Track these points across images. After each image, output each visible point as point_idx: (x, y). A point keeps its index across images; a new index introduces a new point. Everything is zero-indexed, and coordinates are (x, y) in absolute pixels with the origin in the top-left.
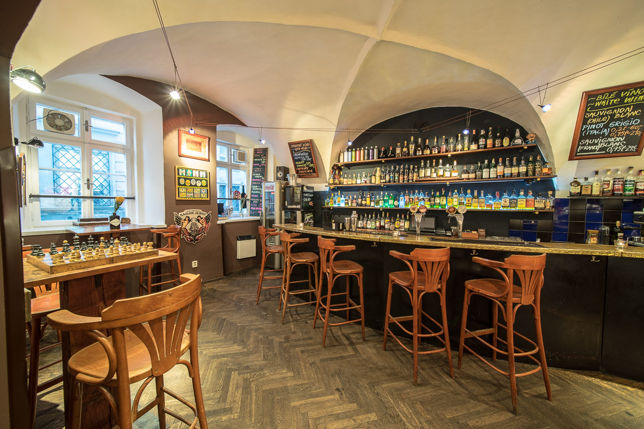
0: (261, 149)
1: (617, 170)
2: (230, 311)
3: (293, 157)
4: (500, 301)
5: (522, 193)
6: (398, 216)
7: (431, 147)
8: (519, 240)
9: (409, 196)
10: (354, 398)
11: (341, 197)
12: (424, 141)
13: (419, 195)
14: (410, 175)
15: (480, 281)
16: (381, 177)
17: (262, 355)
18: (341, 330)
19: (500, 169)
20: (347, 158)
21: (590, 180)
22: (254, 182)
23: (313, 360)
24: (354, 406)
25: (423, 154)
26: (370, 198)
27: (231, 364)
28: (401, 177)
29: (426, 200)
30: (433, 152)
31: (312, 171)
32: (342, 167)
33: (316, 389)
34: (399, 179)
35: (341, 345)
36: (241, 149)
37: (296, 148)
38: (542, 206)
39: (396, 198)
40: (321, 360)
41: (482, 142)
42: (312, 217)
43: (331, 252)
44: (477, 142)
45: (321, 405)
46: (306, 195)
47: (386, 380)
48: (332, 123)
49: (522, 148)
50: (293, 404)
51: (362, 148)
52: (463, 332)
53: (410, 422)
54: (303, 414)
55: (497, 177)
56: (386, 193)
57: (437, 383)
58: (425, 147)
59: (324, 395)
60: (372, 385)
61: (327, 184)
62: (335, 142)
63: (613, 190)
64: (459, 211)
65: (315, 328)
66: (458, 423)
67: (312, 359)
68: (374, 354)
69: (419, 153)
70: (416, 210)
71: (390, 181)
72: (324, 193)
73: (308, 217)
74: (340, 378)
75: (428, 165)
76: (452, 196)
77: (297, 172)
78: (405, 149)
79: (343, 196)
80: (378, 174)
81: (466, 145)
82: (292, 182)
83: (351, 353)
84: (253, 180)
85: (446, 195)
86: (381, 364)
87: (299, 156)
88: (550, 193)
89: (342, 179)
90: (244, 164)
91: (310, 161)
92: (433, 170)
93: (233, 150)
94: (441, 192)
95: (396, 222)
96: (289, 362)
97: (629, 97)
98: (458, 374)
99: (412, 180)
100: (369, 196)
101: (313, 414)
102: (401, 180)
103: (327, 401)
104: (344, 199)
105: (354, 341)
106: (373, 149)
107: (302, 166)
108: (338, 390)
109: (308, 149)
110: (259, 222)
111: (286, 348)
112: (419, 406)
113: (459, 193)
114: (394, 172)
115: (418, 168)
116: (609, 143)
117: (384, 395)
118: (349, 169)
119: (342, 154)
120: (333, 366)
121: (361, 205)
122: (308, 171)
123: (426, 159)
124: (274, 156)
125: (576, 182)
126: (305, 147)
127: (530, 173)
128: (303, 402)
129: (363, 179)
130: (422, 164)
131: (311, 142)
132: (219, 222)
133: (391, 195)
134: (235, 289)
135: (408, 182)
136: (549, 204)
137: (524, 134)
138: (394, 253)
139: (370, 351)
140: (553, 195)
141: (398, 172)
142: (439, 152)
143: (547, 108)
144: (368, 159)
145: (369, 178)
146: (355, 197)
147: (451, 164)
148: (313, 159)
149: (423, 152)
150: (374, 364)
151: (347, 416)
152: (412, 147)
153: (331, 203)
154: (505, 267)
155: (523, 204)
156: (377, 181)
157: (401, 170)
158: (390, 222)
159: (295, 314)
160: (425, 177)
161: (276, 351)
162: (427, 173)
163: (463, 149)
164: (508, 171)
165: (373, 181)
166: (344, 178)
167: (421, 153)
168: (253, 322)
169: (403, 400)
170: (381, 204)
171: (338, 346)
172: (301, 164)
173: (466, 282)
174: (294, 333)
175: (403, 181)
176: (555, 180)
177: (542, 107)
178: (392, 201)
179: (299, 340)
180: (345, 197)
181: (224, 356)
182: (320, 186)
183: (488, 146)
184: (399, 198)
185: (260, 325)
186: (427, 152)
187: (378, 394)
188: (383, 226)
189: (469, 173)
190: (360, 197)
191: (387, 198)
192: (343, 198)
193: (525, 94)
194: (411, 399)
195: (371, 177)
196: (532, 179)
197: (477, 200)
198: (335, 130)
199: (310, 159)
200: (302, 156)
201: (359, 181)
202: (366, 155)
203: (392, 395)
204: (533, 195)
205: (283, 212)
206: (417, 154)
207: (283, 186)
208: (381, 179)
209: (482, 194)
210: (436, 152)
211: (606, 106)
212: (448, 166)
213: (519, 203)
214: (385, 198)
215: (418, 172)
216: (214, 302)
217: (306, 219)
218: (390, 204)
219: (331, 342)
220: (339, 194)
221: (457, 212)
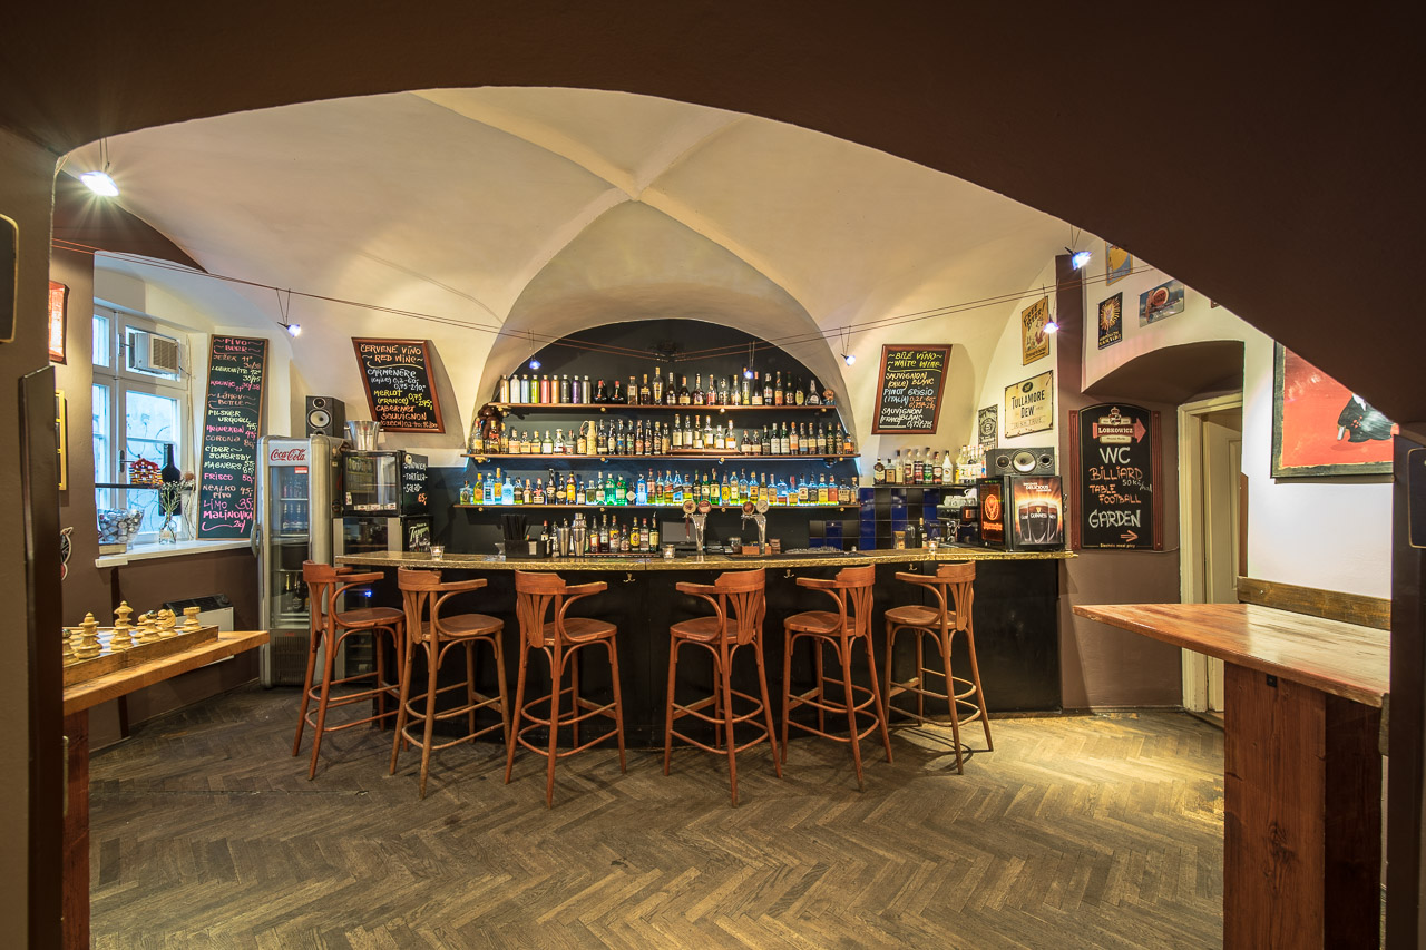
0: (241, 339)
1: (916, 451)
2: (224, 818)
3: (367, 378)
4: (832, 637)
5: (822, 479)
6: (635, 521)
7: (690, 391)
8: (832, 550)
9: (655, 481)
10: (649, 862)
11: (504, 483)
12: (678, 379)
13: (673, 479)
14: (656, 441)
15: (800, 616)
16: (597, 440)
17: (407, 872)
18: (570, 770)
19: (793, 439)
20: (517, 393)
21: (893, 462)
22: (215, 434)
23: (539, 839)
24: (657, 872)
25: (677, 403)
26: (575, 484)
27: (327, 922)
28: (639, 445)
29: (687, 490)
30: (696, 402)
31: (424, 417)
32: (505, 414)
33: (573, 879)
34: (635, 446)
35: (583, 793)
36: (160, 329)
37: (380, 353)
38: (846, 499)
39: (630, 486)
40: (555, 832)
41: (768, 392)
42: (426, 532)
43: (559, 600)
44: (761, 393)
45: (598, 897)
46: (411, 477)
47: (690, 817)
48: (492, 313)
49: (820, 409)
50: (540, 921)
51: (555, 377)
52: (786, 701)
53: (748, 856)
54: (572, 925)
55: (790, 454)
56: (610, 476)
57: (763, 792)
58: (680, 391)
59: (591, 881)
60: (671, 832)
61: (464, 452)
62: (493, 356)
63: (915, 477)
64: (758, 509)
65: (509, 782)
66: (806, 829)
67: (537, 836)
68: (653, 787)
69: (671, 401)
70: (694, 509)
71: (616, 451)
72: (455, 471)
73: (418, 532)
74: (609, 845)
75: (687, 425)
76: (729, 482)
77: (378, 416)
78: (645, 391)
79: (508, 480)
80: (591, 434)
81: (746, 396)
82: (364, 443)
83: (610, 801)
84: (211, 429)
85: (719, 481)
86: (670, 797)
87: (385, 376)
88: (854, 479)
89: (505, 441)
90: (170, 377)
91: (420, 392)
92: (697, 433)
93: (128, 331)
94: (710, 476)
95: (632, 536)
96: (487, 861)
97: (924, 361)
98: (785, 770)
99: (660, 450)
100: (571, 481)
101: (587, 918)
102: (639, 449)
103: (605, 887)
104: (512, 488)
105: (605, 779)
106: (580, 383)
107: (395, 401)
108: (615, 863)
109: (417, 363)
110: (247, 557)
111: (460, 841)
112: (750, 831)
113: (739, 477)
114: (625, 432)
115: (671, 429)
116: (909, 415)
117: (695, 838)
118: (523, 418)
119: (506, 383)
120: (587, 833)
121: (555, 500)
122: (414, 417)
123: (684, 412)
124: (291, 366)
125: (879, 464)
126: (406, 355)
127: (831, 449)
128: (559, 908)
129: (558, 444)
130: (678, 422)
131: (426, 346)
132: (101, 562)
133: (621, 478)
134: (197, 761)
135: (653, 454)
136: (855, 496)
137: (820, 390)
138: (684, 586)
139: (643, 785)
140: (857, 483)
141: (633, 433)
142: (705, 403)
143: (851, 360)
144: (571, 401)
145: (571, 442)
146: (539, 482)
147: (725, 425)
148: (432, 387)
149: (677, 400)
150: (659, 802)
151: (651, 890)
152: (658, 387)
153: (477, 496)
154: (838, 586)
155: (826, 496)
156: (588, 448)
157: (639, 431)
158: (621, 534)
159: (441, 772)
160: (682, 446)
161: (440, 852)
162: (685, 439)
163: (741, 403)
164: (804, 444)
165: (581, 449)
166: (510, 437)
167: (674, 402)
168: (328, 821)
169: (726, 833)
170: (600, 496)
171: (578, 797)
172: (392, 397)
173: (786, 620)
174: (463, 806)
175: (644, 452)
176: (857, 460)
177: (846, 358)
178: (623, 491)
179: (486, 815)
180: (513, 483)
181: (290, 915)
182: (447, 454)
183: (777, 402)
184: (636, 485)
185: (353, 820)
186: (687, 400)
187: (685, 841)
188: (605, 545)
189: (752, 444)
190: (551, 483)
191: (612, 486)
192: (508, 486)
193: (825, 334)
194: (737, 826)
195: (575, 439)
196: (833, 458)
197: (765, 490)
198: (498, 331)
199: (420, 388)
200: (398, 377)
201: (547, 448)
202: (564, 392)
203: (707, 833)
204: (835, 483)
205: (339, 523)
206: (669, 401)
207: (334, 451)
208: (598, 445)
209: (772, 480)
210: (701, 402)
211: (904, 368)
212: (719, 428)
213: (820, 494)
214: (608, 486)
215: (670, 436)
216: (140, 814)
217: (414, 539)
218: (619, 498)
219: (562, 796)
220: (498, 475)
221: (756, 512)
